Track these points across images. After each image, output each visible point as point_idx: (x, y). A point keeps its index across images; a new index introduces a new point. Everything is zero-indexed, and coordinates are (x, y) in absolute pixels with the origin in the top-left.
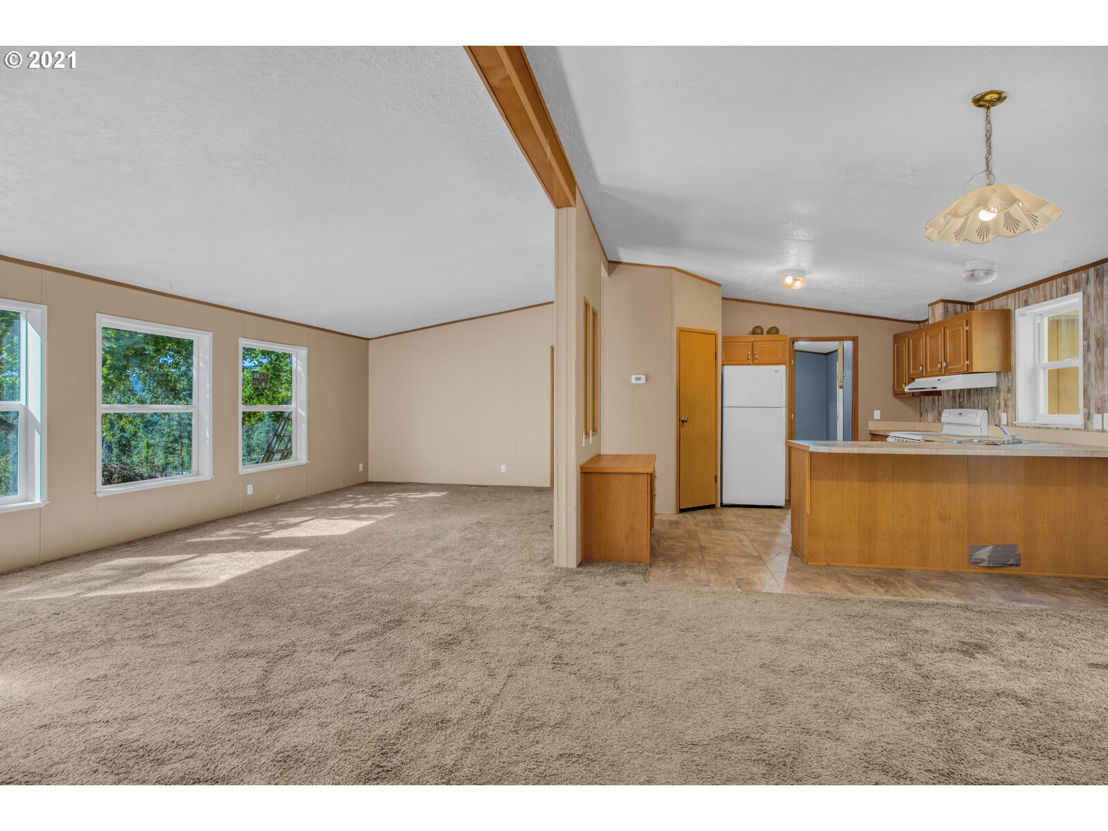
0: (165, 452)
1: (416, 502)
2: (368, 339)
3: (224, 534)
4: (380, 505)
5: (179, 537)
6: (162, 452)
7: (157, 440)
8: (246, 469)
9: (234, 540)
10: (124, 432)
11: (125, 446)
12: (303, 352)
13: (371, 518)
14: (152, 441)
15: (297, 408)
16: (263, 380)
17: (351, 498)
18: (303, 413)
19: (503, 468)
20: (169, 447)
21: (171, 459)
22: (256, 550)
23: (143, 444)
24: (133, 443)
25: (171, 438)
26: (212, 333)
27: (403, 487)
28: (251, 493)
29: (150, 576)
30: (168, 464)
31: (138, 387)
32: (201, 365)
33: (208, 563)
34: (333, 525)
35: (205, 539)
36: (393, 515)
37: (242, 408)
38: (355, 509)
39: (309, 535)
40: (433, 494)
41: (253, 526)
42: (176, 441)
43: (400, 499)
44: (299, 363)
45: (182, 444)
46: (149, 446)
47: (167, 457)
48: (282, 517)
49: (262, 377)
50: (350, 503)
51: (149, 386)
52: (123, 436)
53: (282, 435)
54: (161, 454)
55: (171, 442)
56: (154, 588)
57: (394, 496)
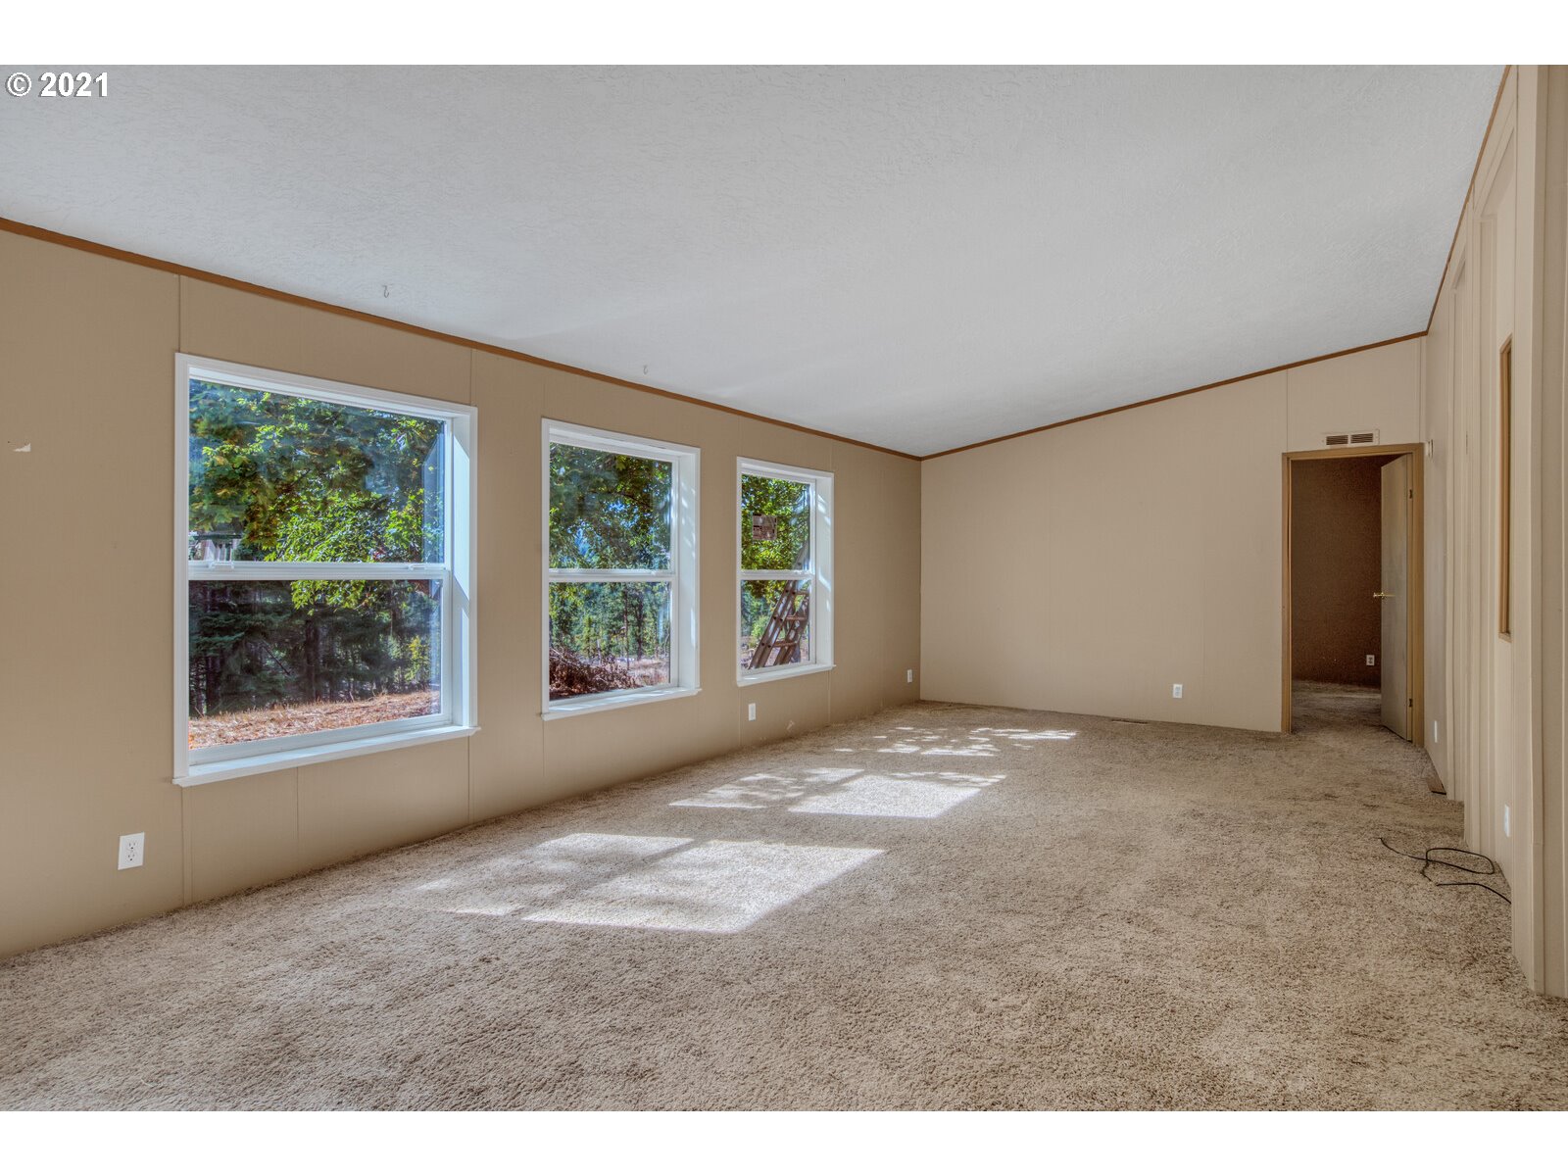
0: (609, 632)
1: (1030, 751)
2: (920, 459)
3: (723, 796)
4: (964, 752)
5: (658, 793)
6: (605, 632)
7: (600, 616)
8: (747, 678)
9: (743, 811)
10: (564, 605)
11: (565, 622)
12: (827, 481)
13: (967, 783)
14: (595, 617)
15: (816, 577)
16: (768, 528)
17: (910, 734)
18: (826, 583)
19: (1177, 690)
20: (613, 626)
21: (614, 640)
22: (790, 840)
23: (584, 621)
24: (574, 619)
25: (616, 614)
26: (699, 449)
27: (993, 714)
28: (754, 718)
29: (625, 885)
30: (611, 646)
31: (584, 544)
32: (684, 503)
33: (714, 866)
34: (905, 792)
35: (697, 803)
36: (1003, 777)
37: (742, 575)
38: (926, 757)
39: (870, 813)
40: (1051, 735)
41: (767, 781)
42: (620, 618)
43: (996, 741)
44: (819, 497)
45: (628, 622)
46: (590, 623)
47: (609, 638)
48: (808, 765)
49: (767, 524)
50: (912, 744)
51: (597, 544)
52: (563, 610)
53: (783, 619)
54: (603, 633)
55: (615, 619)
56: (636, 919)
57: (984, 734)
